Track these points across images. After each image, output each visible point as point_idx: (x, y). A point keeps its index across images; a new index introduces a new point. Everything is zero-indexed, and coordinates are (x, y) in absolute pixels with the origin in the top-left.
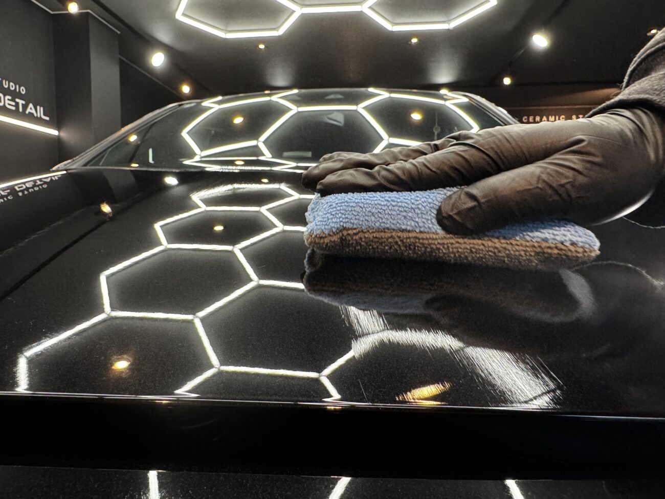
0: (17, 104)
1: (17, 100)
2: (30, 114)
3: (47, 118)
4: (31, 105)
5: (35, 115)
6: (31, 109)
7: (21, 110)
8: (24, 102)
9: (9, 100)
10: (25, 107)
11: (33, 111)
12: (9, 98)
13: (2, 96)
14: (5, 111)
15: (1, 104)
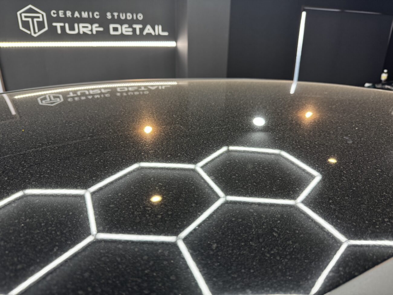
0: (134, 30)
1: (134, 26)
2: (149, 34)
3: (166, 34)
4: (148, 27)
5: (153, 34)
6: (149, 30)
7: (138, 32)
8: (141, 26)
9: (126, 28)
10: (142, 30)
12: (127, 26)
13: (118, 26)
14: (123, 37)
15: (119, 33)
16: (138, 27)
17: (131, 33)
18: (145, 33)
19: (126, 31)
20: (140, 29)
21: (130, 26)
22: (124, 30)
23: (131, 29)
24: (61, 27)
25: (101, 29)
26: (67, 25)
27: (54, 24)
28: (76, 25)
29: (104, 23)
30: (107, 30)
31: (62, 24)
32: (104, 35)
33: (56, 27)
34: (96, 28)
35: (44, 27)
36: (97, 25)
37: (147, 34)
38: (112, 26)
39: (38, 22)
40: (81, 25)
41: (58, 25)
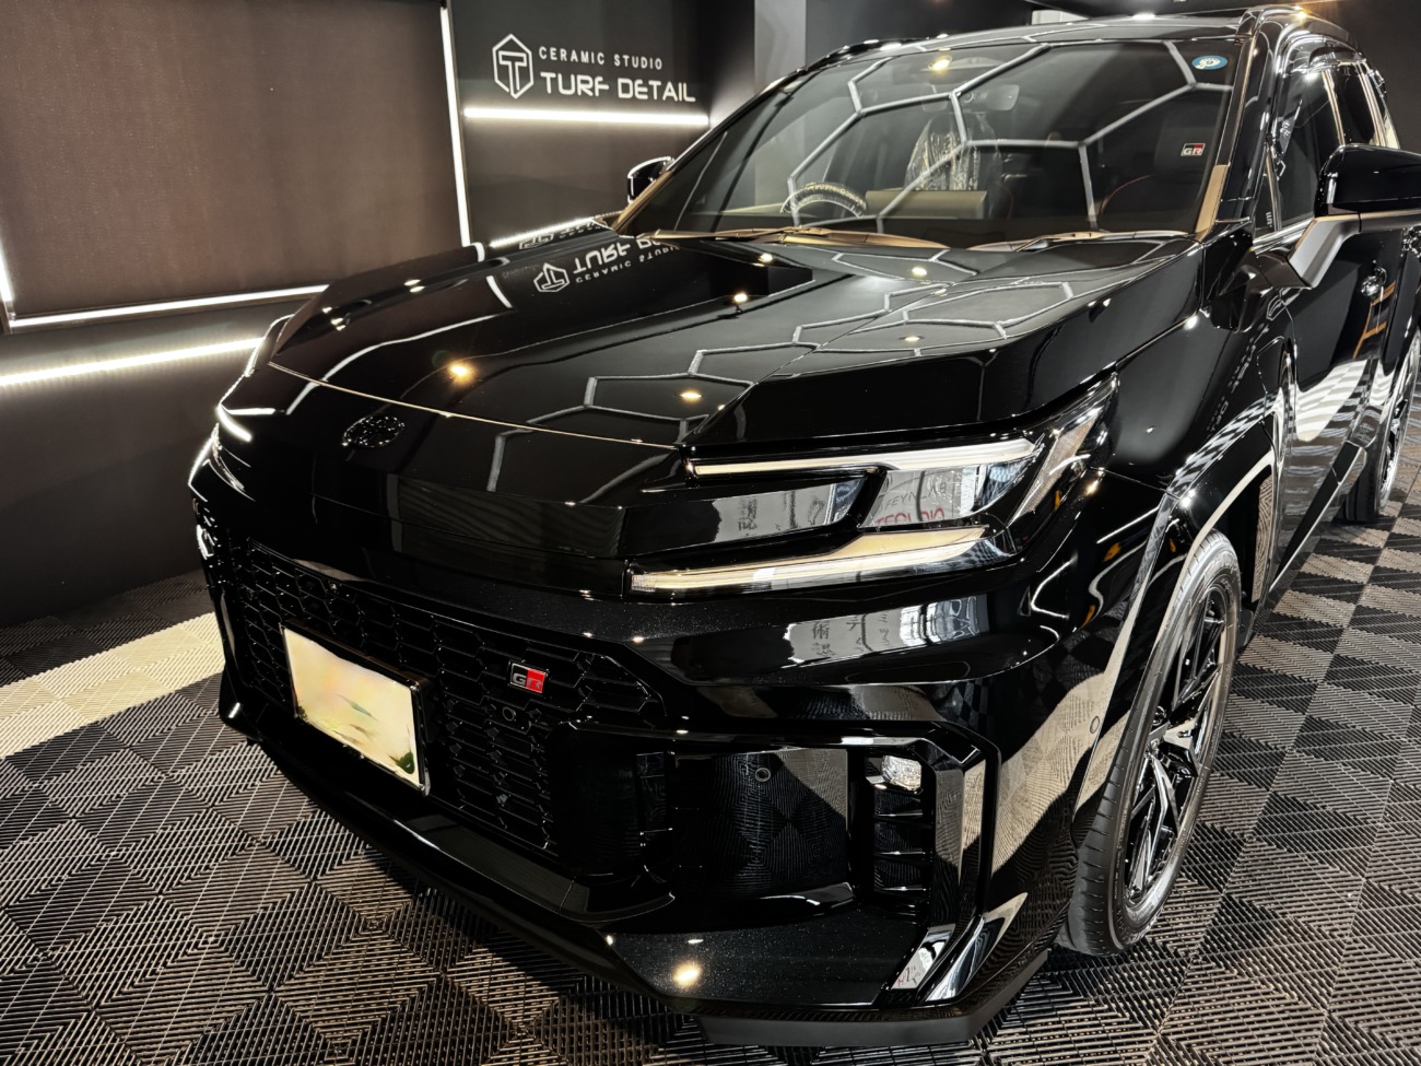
0: (651, 88)
1: (651, 83)
2: (670, 99)
3: (692, 99)
4: (670, 85)
5: (676, 99)
6: (670, 91)
7: (655, 97)
8: (659, 83)
9: (639, 86)
10: (661, 90)
11: (673, 94)
12: (639, 82)
13: (629, 81)
14: (634, 103)
15: (629, 96)
16: (655, 84)
17: (645, 97)
18: (664, 98)
19: (640, 93)
20: (658, 87)
21: (645, 84)
22: (637, 89)
23: (645, 90)
24: (552, 79)
25: (606, 87)
26: (560, 76)
27: (543, 74)
28: (573, 77)
29: (610, 74)
30: (614, 89)
31: (553, 75)
32: (609, 99)
33: (545, 79)
34: (599, 85)
35: (529, 80)
36: (600, 79)
37: (668, 98)
38: (621, 81)
39: (520, 67)
40: (580, 77)
41: (548, 76)
